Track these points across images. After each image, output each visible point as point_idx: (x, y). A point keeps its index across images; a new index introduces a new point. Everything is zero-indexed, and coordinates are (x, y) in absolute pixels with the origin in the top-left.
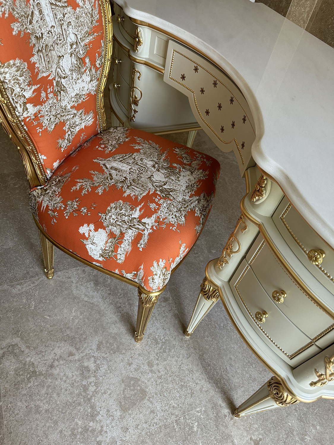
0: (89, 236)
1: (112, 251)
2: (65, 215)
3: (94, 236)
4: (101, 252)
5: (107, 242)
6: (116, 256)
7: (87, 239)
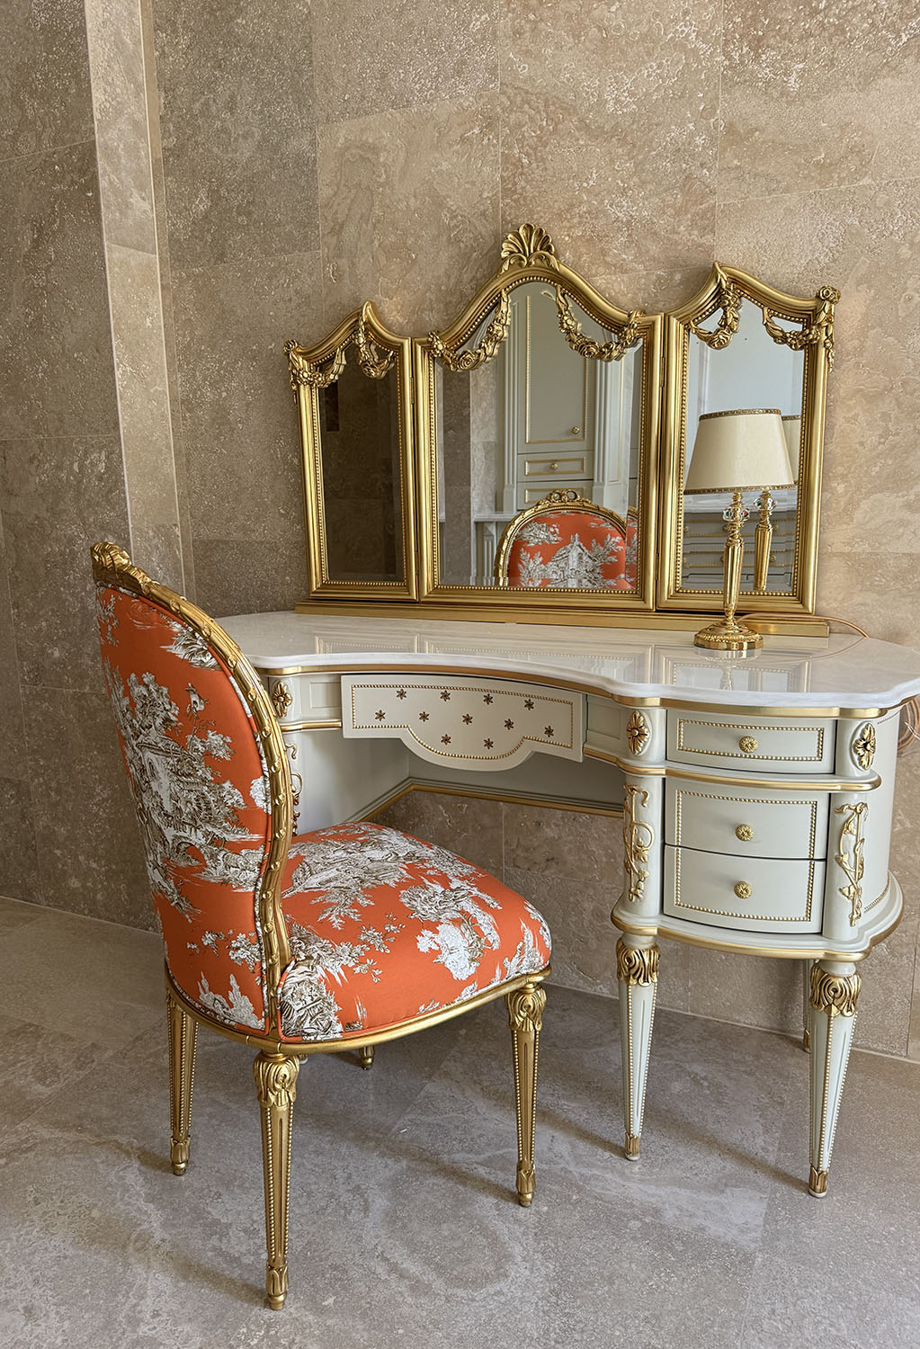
0: (438, 945)
1: (479, 939)
2: (382, 951)
3: (442, 940)
4: (468, 955)
5: (463, 934)
6: (487, 942)
7: (439, 952)
